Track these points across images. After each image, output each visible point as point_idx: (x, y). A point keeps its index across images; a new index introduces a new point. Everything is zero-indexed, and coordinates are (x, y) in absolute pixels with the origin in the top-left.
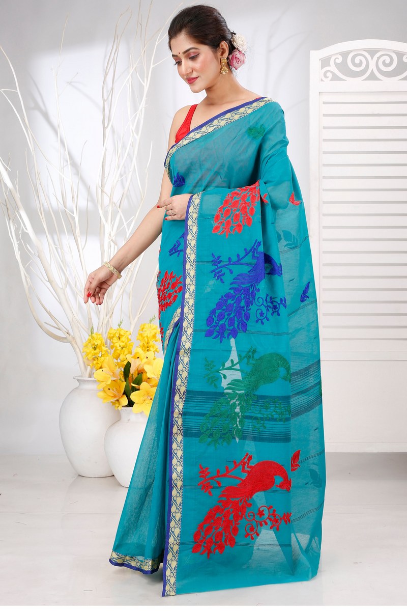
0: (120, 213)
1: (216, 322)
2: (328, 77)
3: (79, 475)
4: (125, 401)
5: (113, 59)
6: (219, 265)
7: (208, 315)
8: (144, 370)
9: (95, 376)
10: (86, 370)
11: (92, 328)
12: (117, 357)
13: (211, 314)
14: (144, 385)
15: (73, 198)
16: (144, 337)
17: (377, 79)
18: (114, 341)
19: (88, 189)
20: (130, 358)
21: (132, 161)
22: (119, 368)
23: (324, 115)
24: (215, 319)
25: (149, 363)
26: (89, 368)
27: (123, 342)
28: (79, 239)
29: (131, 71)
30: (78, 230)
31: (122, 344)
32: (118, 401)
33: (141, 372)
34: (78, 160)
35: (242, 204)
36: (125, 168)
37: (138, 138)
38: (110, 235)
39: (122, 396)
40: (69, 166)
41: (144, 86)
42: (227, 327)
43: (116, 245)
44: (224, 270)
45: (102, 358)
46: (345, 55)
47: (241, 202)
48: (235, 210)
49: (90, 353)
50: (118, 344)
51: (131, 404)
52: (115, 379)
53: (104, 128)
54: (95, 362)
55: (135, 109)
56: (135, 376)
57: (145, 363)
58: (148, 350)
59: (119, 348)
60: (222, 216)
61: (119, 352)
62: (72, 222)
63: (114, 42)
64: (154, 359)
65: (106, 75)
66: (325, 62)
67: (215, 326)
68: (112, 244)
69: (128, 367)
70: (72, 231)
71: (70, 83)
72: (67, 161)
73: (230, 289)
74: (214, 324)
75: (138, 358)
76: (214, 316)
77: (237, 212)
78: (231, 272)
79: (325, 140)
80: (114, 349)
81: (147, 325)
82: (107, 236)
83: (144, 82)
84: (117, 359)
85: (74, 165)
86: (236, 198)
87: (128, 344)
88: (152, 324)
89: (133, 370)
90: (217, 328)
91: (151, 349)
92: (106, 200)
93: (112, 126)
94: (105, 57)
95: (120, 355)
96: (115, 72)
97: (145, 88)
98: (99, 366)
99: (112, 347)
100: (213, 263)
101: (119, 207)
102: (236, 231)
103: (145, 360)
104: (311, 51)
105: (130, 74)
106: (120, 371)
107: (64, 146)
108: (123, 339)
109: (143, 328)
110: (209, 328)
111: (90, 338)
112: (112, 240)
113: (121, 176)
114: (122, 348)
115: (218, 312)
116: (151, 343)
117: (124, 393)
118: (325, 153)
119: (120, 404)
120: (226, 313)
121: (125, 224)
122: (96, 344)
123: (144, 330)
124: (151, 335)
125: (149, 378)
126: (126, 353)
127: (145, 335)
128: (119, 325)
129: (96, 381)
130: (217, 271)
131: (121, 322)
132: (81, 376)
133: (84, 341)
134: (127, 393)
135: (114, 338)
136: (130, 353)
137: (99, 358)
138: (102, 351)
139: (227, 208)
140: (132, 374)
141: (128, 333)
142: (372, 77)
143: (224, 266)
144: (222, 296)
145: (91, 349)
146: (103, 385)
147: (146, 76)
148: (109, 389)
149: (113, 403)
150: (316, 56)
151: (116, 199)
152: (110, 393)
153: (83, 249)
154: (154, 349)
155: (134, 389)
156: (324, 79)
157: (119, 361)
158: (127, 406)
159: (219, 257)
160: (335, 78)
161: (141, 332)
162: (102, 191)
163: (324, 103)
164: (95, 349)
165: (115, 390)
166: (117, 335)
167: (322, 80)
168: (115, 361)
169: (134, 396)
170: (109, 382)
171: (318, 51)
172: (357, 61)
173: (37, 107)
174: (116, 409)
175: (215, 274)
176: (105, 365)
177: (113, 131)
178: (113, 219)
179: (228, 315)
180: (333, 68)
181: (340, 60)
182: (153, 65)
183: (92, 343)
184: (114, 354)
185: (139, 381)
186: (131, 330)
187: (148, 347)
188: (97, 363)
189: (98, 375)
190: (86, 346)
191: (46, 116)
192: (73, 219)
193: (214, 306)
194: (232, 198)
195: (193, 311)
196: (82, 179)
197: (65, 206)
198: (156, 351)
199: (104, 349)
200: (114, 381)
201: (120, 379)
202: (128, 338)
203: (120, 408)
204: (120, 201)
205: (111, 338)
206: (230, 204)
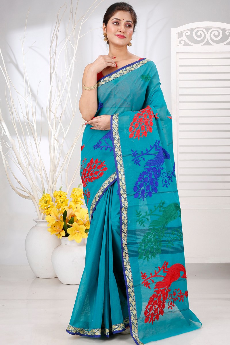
0: (61, 123)
1: (139, 189)
2: (182, 44)
3: (37, 277)
4: (64, 233)
5: (56, 33)
6: (137, 156)
7: (134, 185)
8: (74, 215)
9: (46, 218)
10: (41, 215)
11: (44, 190)
12: (59, 208)
13: (135, 184)
14: (75, 224)
15: (33, 114)
16: (75, 196)
17: (211, 45)
18: (57, 198)
19: (42, 109)
20: (66, 208)
21: (67, 93)
22: (60, 214)
23: (180, 66)
24: (138, 187)
25: (77, 211)
26: (42, 214)
27: (62, 199)
28: (36, 139)
29: (67, 40)
30: (36, 133)
31: (62, 200)
32: (59, 233)
33: (73, 217)
34: (35, 92)
35: (145, 120)
36: (63, 97)
37: (71, 79)
38: (55, 136)
39: (62, 231)
40: (31, 96)
41: (74, 49)
42: (146, 191)
43: (58, 142)
44: (140, 159)
45: (50, 208)
46: (191, 30)
47: (144, 119)
48: (141, 124)
49: (43, 205)
50: (60, 200)
51: (67, 235)
52: (58, 220)
53: (51, 73)
54: (46, 211)
55: (69, 62)
56: (70, 219)
57: (76, 211)
58: (77, 204)
59: (60, 203)
60: (133, 128)
61: (60, 205)
62: (32, 129)
63: (57, 23)
64: (81, 209)
65: (52, 43)
66: (180, 35)
67: (138, 191)
68: (56, 142)
69: (65, 213)
70: (32, 134)
71: (31, 47)
72: (29, 93)
73: (145, 169)
74: (138, 190)
75: (71, 208)
76: (137, 186)
77: (142, 125)
78: (144, 159)
79: (180, 80)
80: (57, 203)
81: (76, 189)
82: (53, 137)
83: (74, 47)
84: (59, 209)
85: (34, 95)
86: (140, 117)
87: (65, 200)
88: (79, 188)
89: (68, 215)
90: (140, 192)
91: (79, 203)
92: (52, 116)
93: (55, 72)
94: (51, 32)
95: (60, 206)
96: (57, 41)
97: (75, 50)
98: (49, 213)
99: (56, 202)
100: (133, 155)
101: (60, 120)
102: (144, 136)
103: (75, 209)
104: (172, 29)
105: (66, 42)
106: (61, 216)
107: (27, 84)
108: (62, 197)
109: (74, 191)
110: (135, 193)
111: (43, 196)
112: (56, 139)
113: (61, 101)
114: (62, 202)
115: (139, 183)
116: (79, 199)
117: (63, 229)
118: (180, 88)
119: (60, 235)
120: (144, 183)
121: (63, 130)
122: (47, 200)
123: (75, 192)
124: (79, 194)
125: (77, 220)
126: (64, 205)
127: (76, 195)
128: (60, 189)
129: (46, 222)
130: (136, 159)
131: (61, 187)
132: (38, 219)
133: (40, 199)
134: (65, 229)
135: (58, 197)
136: (66, 205)
137: (48, 208)
138: (50, 204)
139: (136, 123)
140: (68, 218)
141: (65, 194)
142: (208, 43)
143: (140, 156)
144: (141, 174)
145: (44, 203)
146: (51, 224)
147: (75, 43)
148: (54, 227)
149: (57, 235)
150: (174, 31)
151: (58, 115)
152: (55, 229)
153: (39, 145)
154: (81, 203)
155: (69, 227)
156: (179, 44)
157: (60, 210)
158: (65, 236)
159: (136, 151)
160: (186, 44)
161: (73, 193)
162: (50, 111)
163: (180, 59)
164: (46, 203)
165: (58, 227)
166: (59, 195)
167: (178, 45)
168: (58, 210)
169: (69, 231)
170: (54, 222)
171: (176, 28)
172: (199, 34)
173: (12, 62)
174: (59, 238)
175: (135, 161)
176: (52, 212)
177: (56, 75)
178: (56, 127)
179: (145, 184)
180: (185, 38)
181: (188, 34)
182: (79, 37)
183: (44, 199)
184: (57, 206)
185: (72, 222)
186: (67, 192)
187: (77, 202)
188: (48, 211)
189: (48, 218)
190: (41, 201)
191: (17, 67)
192: (33, 127)
193: (137, 180)
194: (138, 117)
195: (125, 184)
196: (38, 104)
197: (28, 119)
198: (82, 204)
199: (51, 203)
200: (57, 221)
201: (61, 221)
202: (65, 196)
203: (61, 238)
204: (60, 116)
205: (55, 197)
206: (137, 120)
